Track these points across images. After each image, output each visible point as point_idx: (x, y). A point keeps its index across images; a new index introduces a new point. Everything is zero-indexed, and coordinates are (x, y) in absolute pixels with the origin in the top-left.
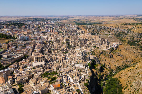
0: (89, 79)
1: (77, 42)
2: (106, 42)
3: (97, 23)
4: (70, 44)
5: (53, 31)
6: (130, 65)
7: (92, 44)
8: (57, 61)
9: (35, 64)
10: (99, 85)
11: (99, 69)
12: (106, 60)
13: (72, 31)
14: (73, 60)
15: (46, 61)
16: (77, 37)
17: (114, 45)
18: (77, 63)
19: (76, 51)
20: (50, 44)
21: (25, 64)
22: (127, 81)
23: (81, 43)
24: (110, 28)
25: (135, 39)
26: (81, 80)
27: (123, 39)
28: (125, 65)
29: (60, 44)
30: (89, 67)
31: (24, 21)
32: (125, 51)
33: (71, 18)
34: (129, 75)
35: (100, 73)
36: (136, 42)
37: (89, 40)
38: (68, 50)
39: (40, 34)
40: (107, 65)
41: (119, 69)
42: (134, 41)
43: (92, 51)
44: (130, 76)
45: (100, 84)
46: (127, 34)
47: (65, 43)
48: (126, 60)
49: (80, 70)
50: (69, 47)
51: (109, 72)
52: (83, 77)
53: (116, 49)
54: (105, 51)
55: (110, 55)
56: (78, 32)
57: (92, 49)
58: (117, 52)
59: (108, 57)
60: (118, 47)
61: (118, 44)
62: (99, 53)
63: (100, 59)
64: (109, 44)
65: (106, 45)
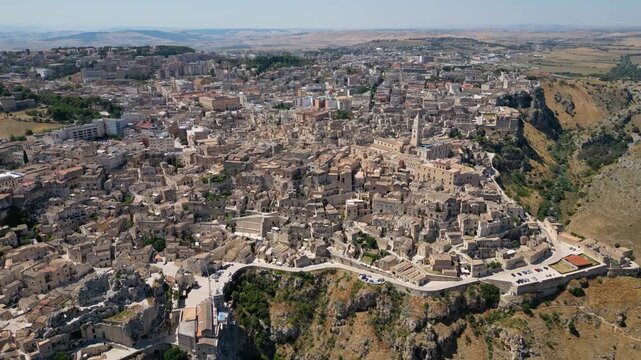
5: (322, 104)
17: (548, 262)
53: (524, 302)
54: (404, 295)
55: (417, 344)
56: (479, 121)
57: (328, 256)
58: (516, 331)
59: (398, 348)
60: (566, 291)
61: (580, 267)
62: (345, 301)
63: (331, 343)
64: (495, 247)
65: (458, 252)
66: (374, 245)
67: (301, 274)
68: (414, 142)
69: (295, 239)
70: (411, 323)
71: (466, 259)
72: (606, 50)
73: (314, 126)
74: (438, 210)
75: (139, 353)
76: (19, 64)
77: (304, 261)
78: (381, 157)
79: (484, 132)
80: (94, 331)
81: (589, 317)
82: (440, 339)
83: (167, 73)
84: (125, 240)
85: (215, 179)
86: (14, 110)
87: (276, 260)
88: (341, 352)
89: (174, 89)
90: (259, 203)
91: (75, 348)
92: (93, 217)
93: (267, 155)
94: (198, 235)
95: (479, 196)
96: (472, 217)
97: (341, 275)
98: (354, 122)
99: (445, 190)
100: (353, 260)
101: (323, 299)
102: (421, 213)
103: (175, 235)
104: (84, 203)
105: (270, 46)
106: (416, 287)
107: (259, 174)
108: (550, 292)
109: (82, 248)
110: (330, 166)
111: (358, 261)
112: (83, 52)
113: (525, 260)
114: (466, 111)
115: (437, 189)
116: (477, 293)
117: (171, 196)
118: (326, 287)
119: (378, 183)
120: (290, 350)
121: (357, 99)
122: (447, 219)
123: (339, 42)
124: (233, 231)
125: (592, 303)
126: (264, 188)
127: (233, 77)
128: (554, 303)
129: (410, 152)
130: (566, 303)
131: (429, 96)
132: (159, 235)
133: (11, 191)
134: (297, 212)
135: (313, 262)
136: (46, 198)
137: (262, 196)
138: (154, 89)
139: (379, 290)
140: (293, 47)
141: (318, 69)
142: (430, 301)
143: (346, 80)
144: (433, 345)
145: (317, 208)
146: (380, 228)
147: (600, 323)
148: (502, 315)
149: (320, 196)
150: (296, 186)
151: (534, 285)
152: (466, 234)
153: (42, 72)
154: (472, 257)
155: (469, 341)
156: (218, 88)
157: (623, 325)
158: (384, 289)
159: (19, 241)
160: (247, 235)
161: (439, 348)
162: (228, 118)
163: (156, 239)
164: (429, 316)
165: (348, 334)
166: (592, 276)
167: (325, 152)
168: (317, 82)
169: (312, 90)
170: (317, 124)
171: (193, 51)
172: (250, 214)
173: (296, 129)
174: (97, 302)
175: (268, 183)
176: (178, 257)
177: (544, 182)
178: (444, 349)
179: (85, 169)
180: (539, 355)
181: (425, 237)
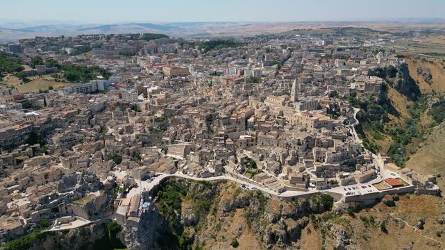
1: (197, 127)
5: (242, 73)
17: (371, 182)
53: (350, 208)
54: (268, 198)
55: (273, 231)
56: (353, 86)
57: (223, 171)
58: (341, 226)
59: (261, 233)
60: (382, 203)
61: (394, 187)
62: (230, 200)
64: (336, 170)
65: (309, 173)
66: (254, 166)
67: (204, 182)
69: (203, 160)
70: (270, 217)
71: (314, 178)
73: (233, 88)
74: (299, 144)
75: (92, 224)
76: (55, 45)
77: (207, 174)
78: (268, 108)
79: (356, 94)
80: (66, 208)
81: (397, 221)
82: (289, 228)
83: (146, 51)
84: (97, 156)
85: (157, 120)
86: (44, 74)
87: (189, 173)
88: (224, 234)
89: (149, 62)
90: (183, 136)
91: (54, 218)
92: (81, 141)
93: (194, 105)
94: (144, 155)
95: (329, 136)
96: (322, 149)
97: (229, 184)
98: (260, 85)
99: (308, 131)
100: (239, 175)
101: (216, 199)
102: (288, 146)
103: (129, 154)
104: (77, 132)
105: (223, 33)
106: (276, 194)
107: (185, 117)
108: (370, 202)
109: (70, 159)
110: (232, 113)
111: (242, 176)
112: (96, 37)
113: (356, 180)
114: (344, 79)
115: (302, 130)
116: (318, 200)
117: (130, 129)
118: (219, 191)
119: (262, 125)
120: (192, 230)
121: (267, 69)
122: (306, 150)
123: (271, 31)
124: (166, 153)
125: (400, 211)
126: (189, 126)
127: (188, 54)
128: (372, 210)
129: (289, 106)
130: (380, 210)
131: (319, 68)
132: (118, 154)
133: (32, 123)
134: (207, 143)
135: (213, 175)
136: (53, 128)
137: (186, 132)
138: (135, 62)
139: (252, 195)
140: (238, 34)
141: (246, 49)
142: (284, 203)
143: (264, 57)
144: (283, 232)
145: (220, 140)
146: (260, 155)
147: (404, 225)
148: (334, 215)
149: (223, 133)
150: (208, 126)
151: (358, 196)
152: (318, 161)
153: (68, 50)
154: (318, 176)
155: (309, 231)
156: (176, 61)
157: (421, 228)
158: (255, 194)
159: (34, 153)
160: (174, 156)
161: (288, 235)
162: (179, 81)
163: (117, 156)
164: (283, 213)
165: (229, 222)
166: (402, 193)
167: (231, 104)
168: (244, 58)
169: (238, 64)
170: (235, 86)
171: (167, 37)
172: (177, 143)
173: (221, 89)
174: (69, 191)
175: (191, 123)
176: (128, 168)
177: (397, 130)
178: (291, 236)
179: (79, 111)
180: (355, 244)
181: (289, 161)
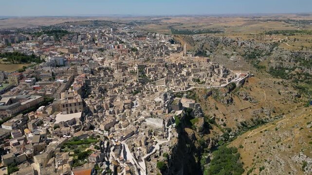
0: (169, 153)
1: (161, 71)
2: (221, 71)
3: (213, 31)
4: (147, 75)
5: (119, 47)
6: (267, 119)
7: (193, 76)
8: (111, 110)
9: (61, 118)
10: (197, 162)
11: (199, 128)
12: (217, 109)
13: (158, 48)
14: (145, 108)
15: (87, 112)
16: (161, 61)
17: (238, 77)
18: (152, 115)
19: (156, 90)
20: (105, 75)
21: (41, 118)
22: (255, 156)
23: (170, 73)
24: (237, 40)
25: (286, 65)
26: (152, 154)
27: (260, 64)
28: (257, 120)
29: (126, 74)
30: (175, 124)
31: (74, 26)
32: (259, 90)
33: (165, 21)
34: (260, 144)
35: (202, 137)
36: (287, 71)
37: (186, 67)
38: (141, 86)
39: (93, 53)
40: (218, 120)
41: (245, 127)
42: (283, 69)
43: (190, 89)
44: (262, 146)
45: (200, 159)
46: (269, 54)
47: (137, 72)
48: (260, 109)
49: (152, 133)
50: (144, 81)
51: (221, 134)
52: (157, 147)
53: (241, 85)
54: (218, 89)
55: (227, 99)
56: (170, 49)
57: (190, 86)
58: (243, 91)
60: (246, 82)
61: (245, 76)
62: (205, 94)
63: (206, 106)
64: (227, 75)
68: (185, 53)
72: (161, 25)
75: (183, 111)
97: (198, 89)
106: (219, 86)
113: (234, 77)
116: (231, 85)
118: (196, 93)
125: (250, 83)
135: (188, 88)
142: (224, 89)
148: (238, 89)
151: (241, 81)
155: (234, 97)
158: (213, 89)
163: (138, 91)
164: (226, 92)
165: (209, 102)
166: (248, 78)
172: (158, 80)
